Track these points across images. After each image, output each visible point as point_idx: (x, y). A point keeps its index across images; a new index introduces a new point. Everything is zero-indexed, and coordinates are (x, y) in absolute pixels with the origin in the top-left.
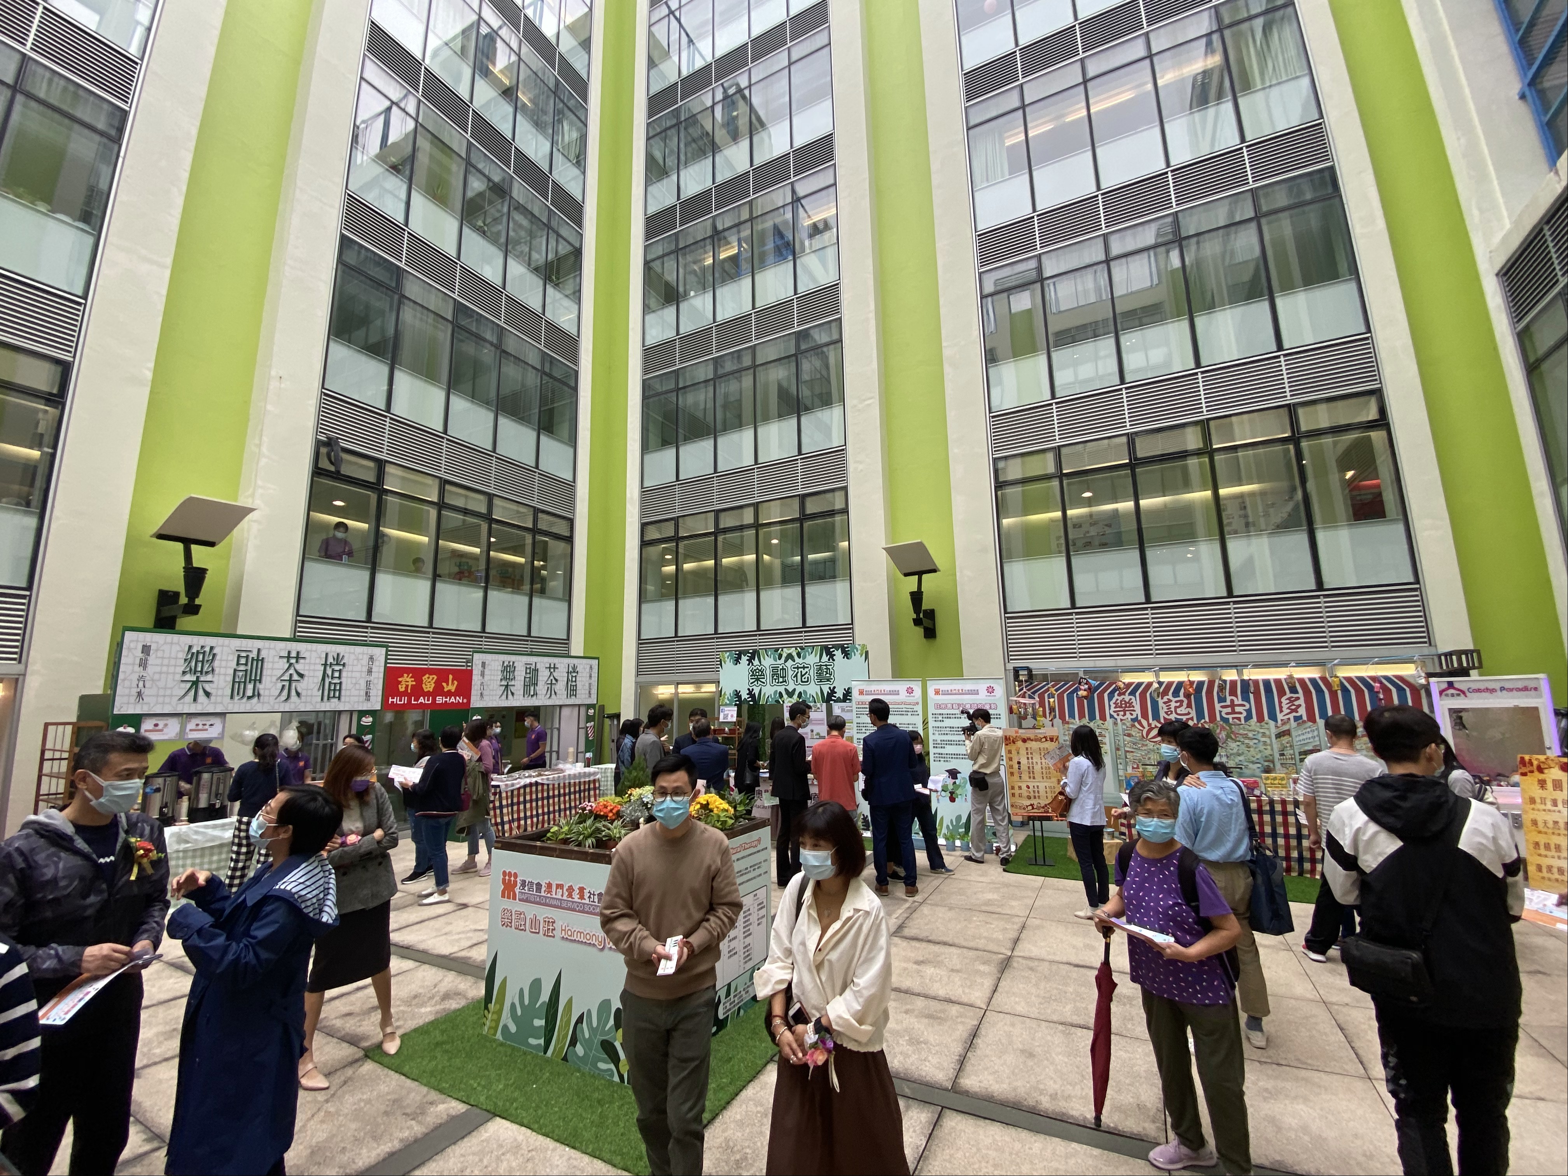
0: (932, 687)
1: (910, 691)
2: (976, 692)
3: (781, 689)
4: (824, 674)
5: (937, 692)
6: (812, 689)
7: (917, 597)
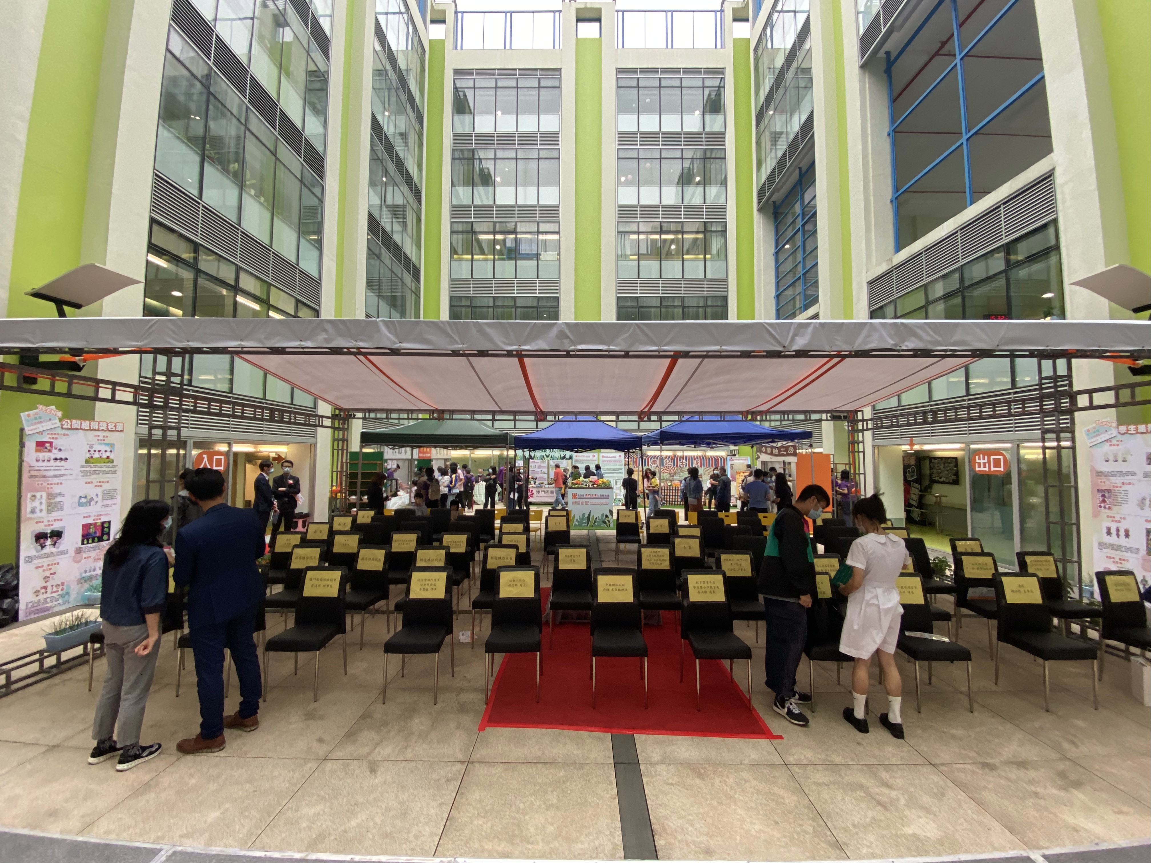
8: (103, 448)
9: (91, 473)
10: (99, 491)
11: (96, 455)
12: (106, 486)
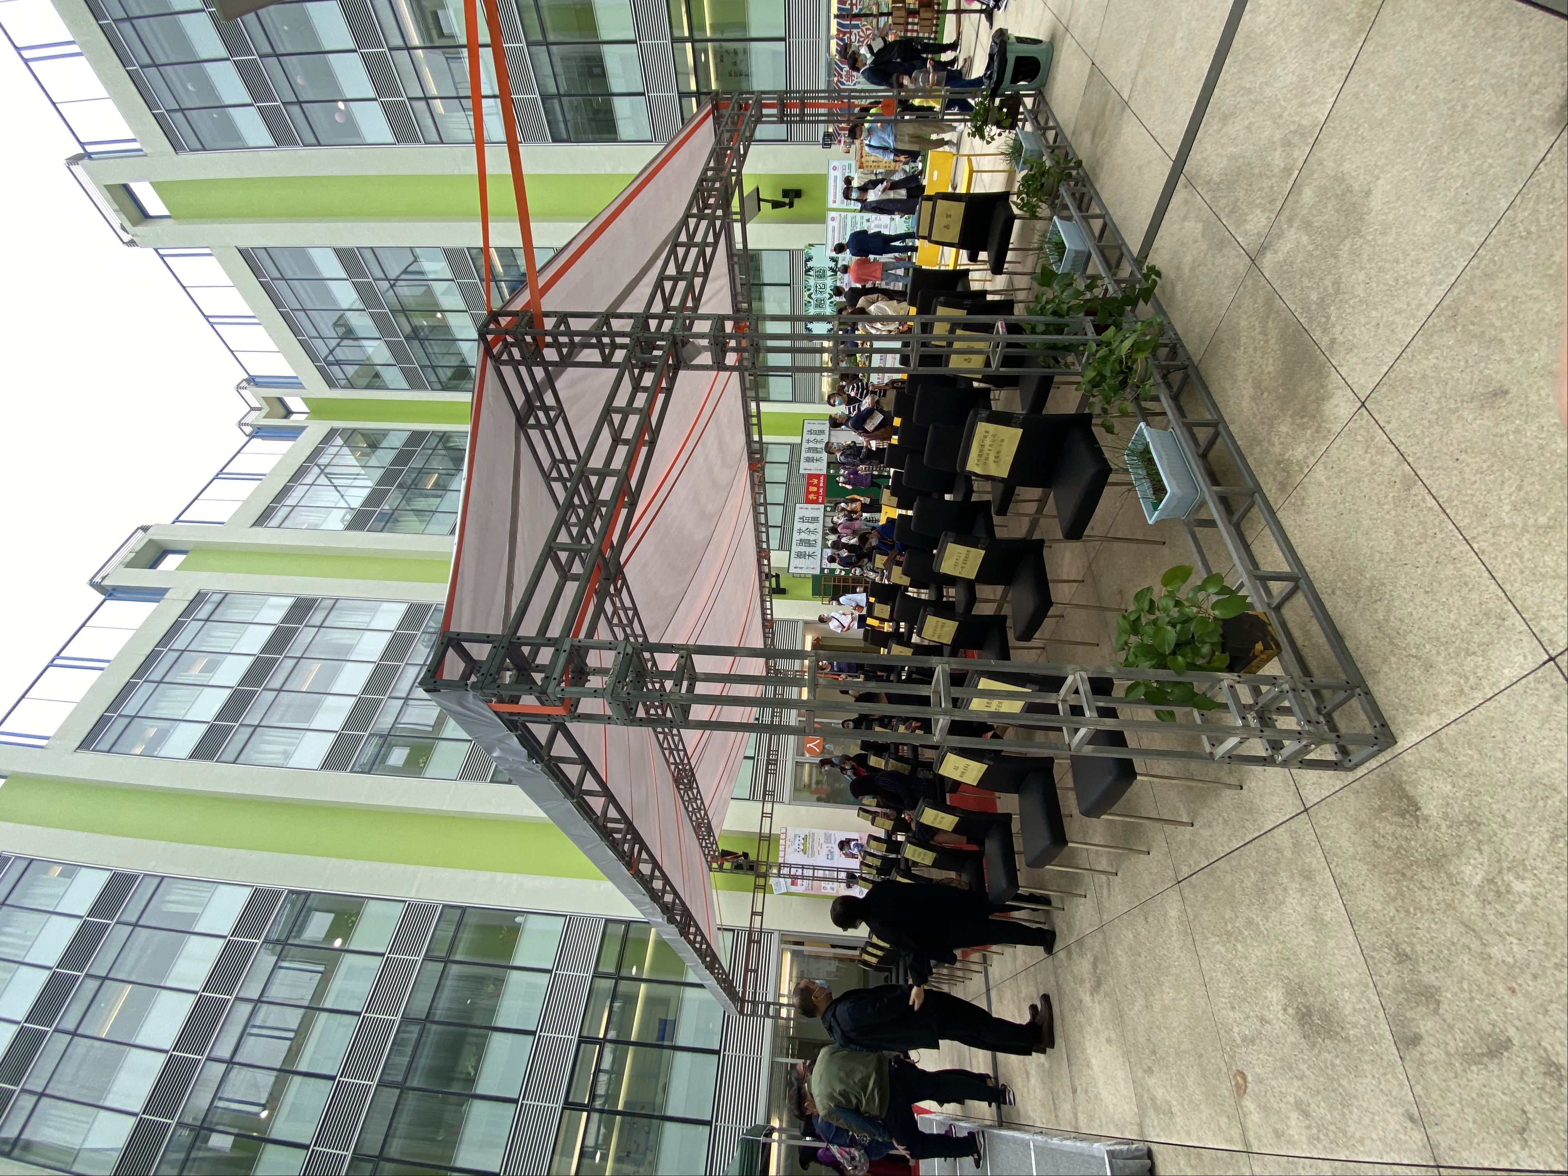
0: (831, 205)
1: (833, 219)
2: (836, 177)
3: (828, 302)
4: (821, 275)
5: (835, 202)
6: (829, 282)
7: (776, 205)
8: (797, 842)
9: (813, 851)
10: (824, 846)
11: (802, 847)
12: (822, 841)
